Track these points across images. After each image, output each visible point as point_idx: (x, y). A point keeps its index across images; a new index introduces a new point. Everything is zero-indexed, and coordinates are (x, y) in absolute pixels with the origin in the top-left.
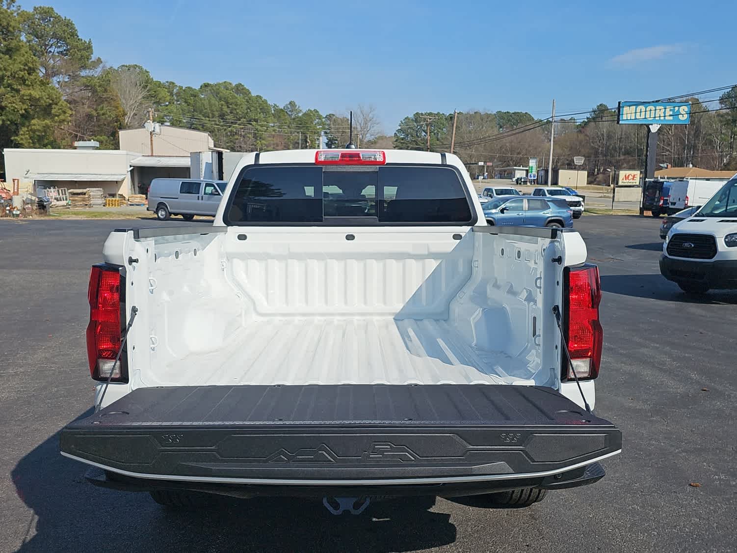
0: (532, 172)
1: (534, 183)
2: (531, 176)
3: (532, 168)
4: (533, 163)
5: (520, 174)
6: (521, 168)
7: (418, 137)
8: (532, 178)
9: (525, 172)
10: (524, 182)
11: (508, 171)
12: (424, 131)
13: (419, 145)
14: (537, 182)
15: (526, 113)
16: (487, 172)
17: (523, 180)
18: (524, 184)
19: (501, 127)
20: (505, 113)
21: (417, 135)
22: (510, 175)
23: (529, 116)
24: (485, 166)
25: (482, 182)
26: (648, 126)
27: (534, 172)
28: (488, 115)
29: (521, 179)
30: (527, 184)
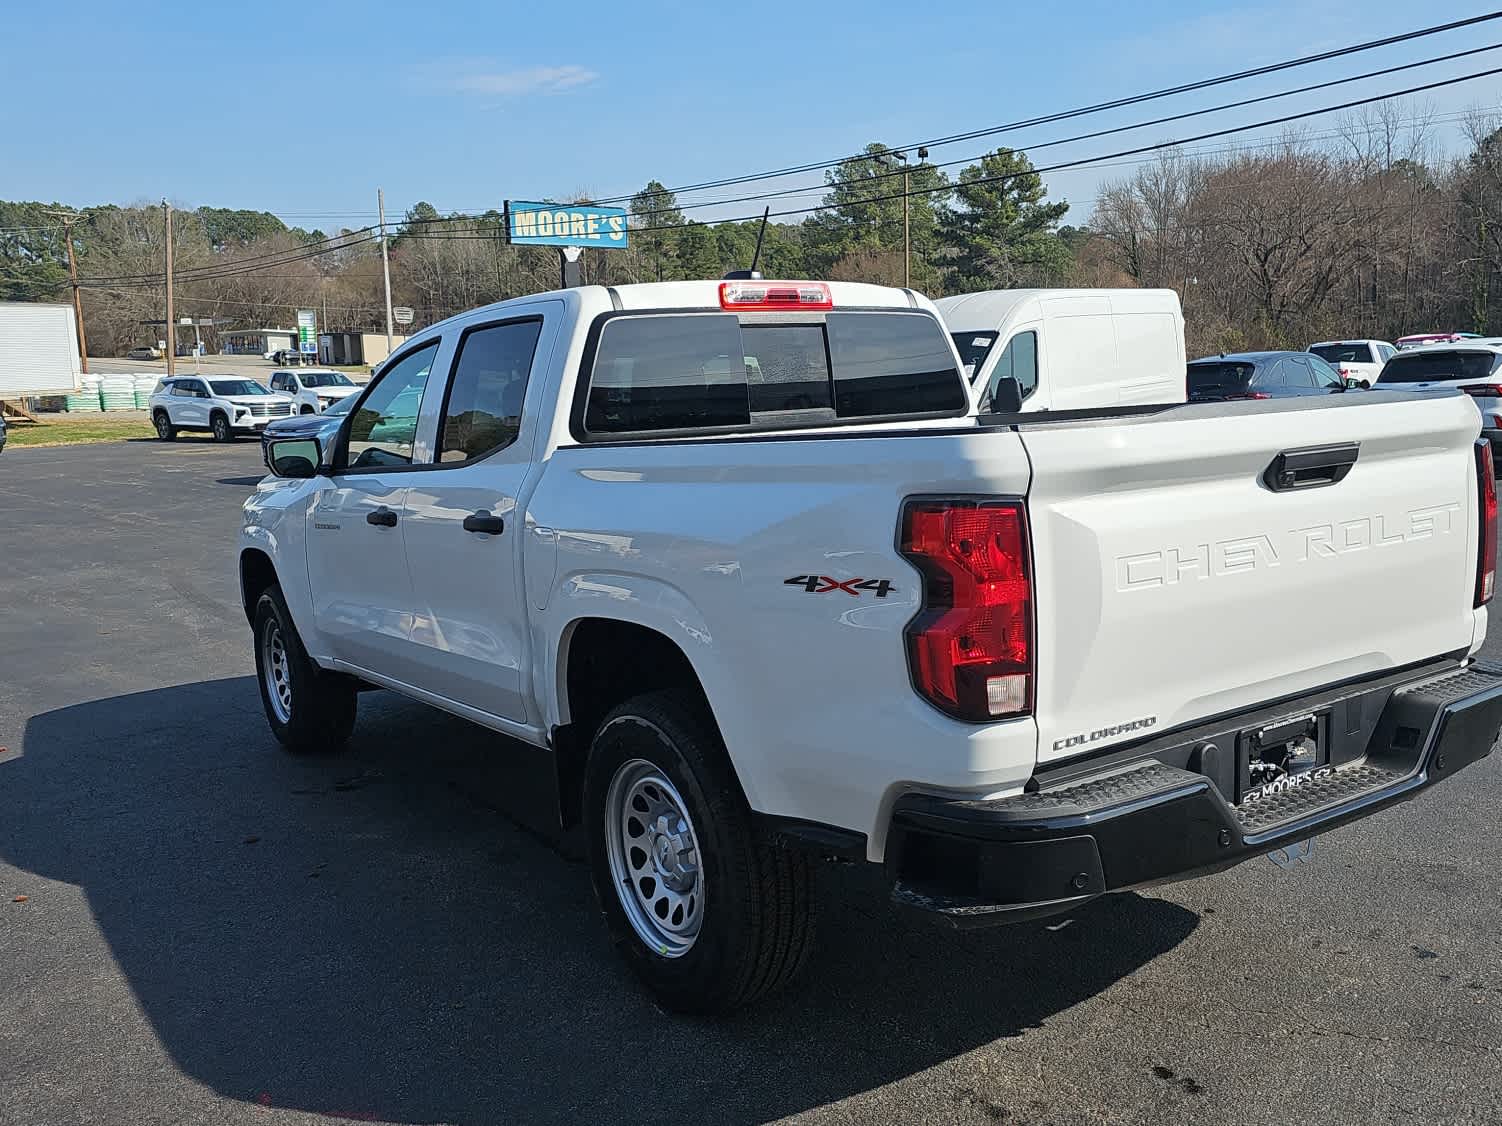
0: (305, 339)
1: (314, 363)
2: (305, 349)
3: (305, 330)
4: (305, 320)
5: (277, 343)
6: (279, 331)
7: (12, 260)
8: (309, 352)
9: (289, 339)
10: (291, 360)
11: (250, 337)
12: (23, 245)
13: (14, 277)
14: (319, 360)
15: (267, 214)
16: (201, 339)
17: (288, 356)
18: (292, 365)
19: (214, 242)
20: (220, 211)
21: (6, 254)
22: (257, 347)
23: (274, 221)
24: (197, 326)
25: (200, 362)
26: (560, 250)
27: (311, 338)
28: (183, 217)
29: (284, 354)
30: (298, 364)
